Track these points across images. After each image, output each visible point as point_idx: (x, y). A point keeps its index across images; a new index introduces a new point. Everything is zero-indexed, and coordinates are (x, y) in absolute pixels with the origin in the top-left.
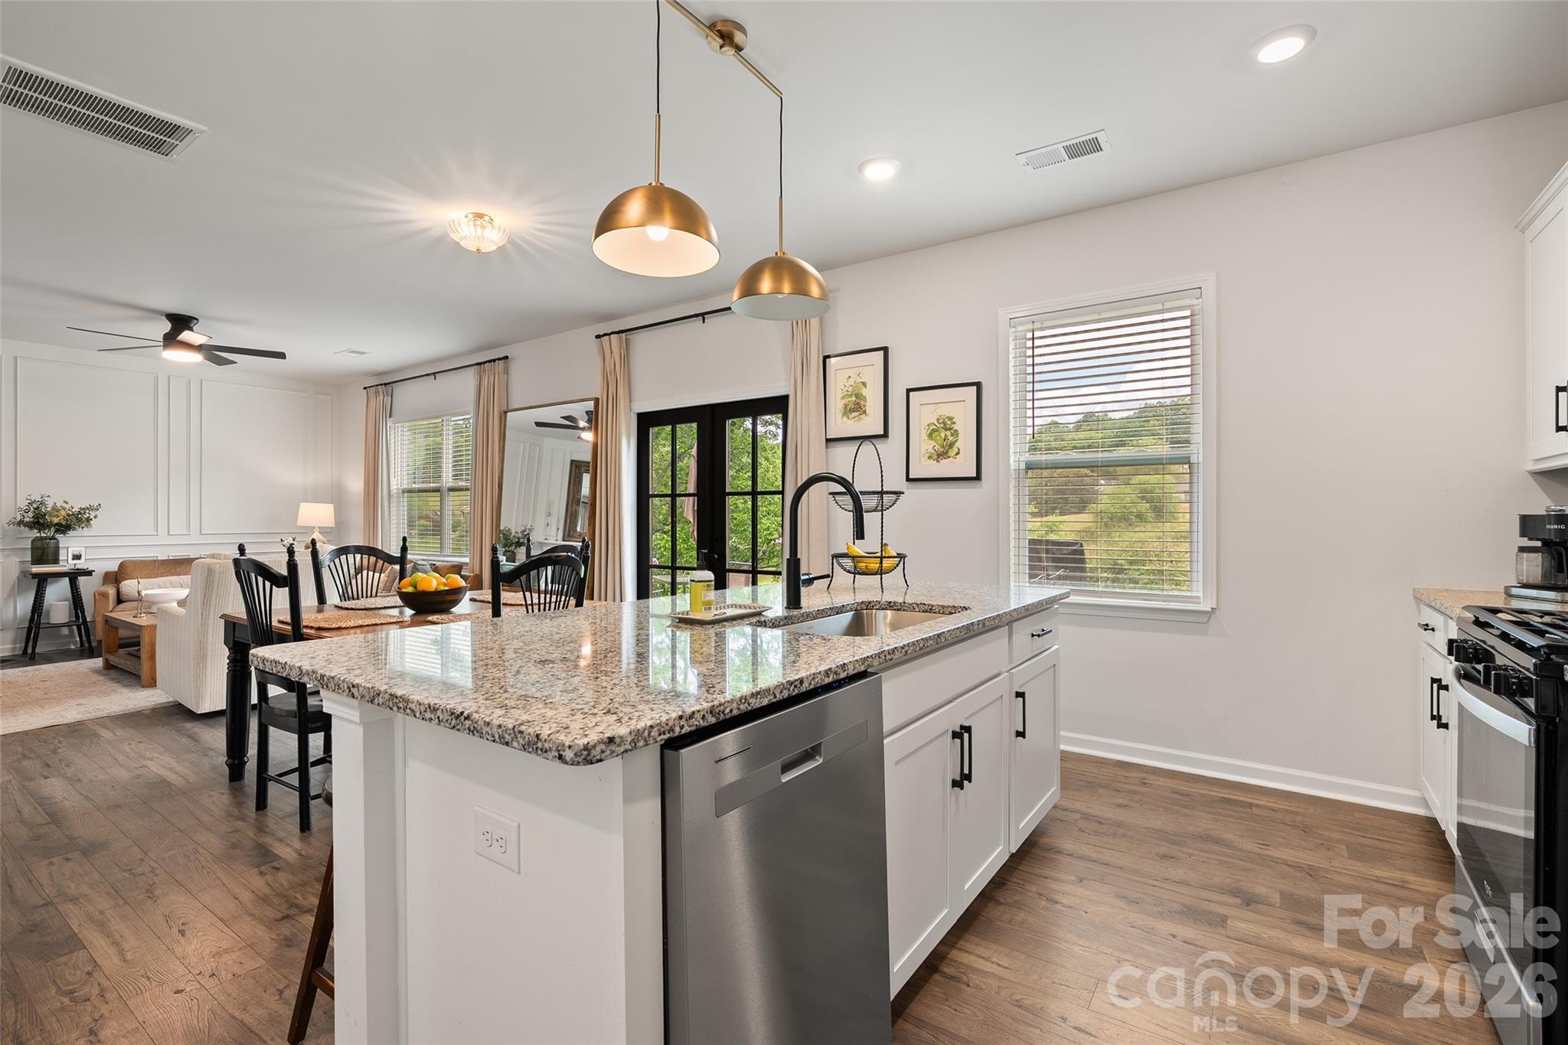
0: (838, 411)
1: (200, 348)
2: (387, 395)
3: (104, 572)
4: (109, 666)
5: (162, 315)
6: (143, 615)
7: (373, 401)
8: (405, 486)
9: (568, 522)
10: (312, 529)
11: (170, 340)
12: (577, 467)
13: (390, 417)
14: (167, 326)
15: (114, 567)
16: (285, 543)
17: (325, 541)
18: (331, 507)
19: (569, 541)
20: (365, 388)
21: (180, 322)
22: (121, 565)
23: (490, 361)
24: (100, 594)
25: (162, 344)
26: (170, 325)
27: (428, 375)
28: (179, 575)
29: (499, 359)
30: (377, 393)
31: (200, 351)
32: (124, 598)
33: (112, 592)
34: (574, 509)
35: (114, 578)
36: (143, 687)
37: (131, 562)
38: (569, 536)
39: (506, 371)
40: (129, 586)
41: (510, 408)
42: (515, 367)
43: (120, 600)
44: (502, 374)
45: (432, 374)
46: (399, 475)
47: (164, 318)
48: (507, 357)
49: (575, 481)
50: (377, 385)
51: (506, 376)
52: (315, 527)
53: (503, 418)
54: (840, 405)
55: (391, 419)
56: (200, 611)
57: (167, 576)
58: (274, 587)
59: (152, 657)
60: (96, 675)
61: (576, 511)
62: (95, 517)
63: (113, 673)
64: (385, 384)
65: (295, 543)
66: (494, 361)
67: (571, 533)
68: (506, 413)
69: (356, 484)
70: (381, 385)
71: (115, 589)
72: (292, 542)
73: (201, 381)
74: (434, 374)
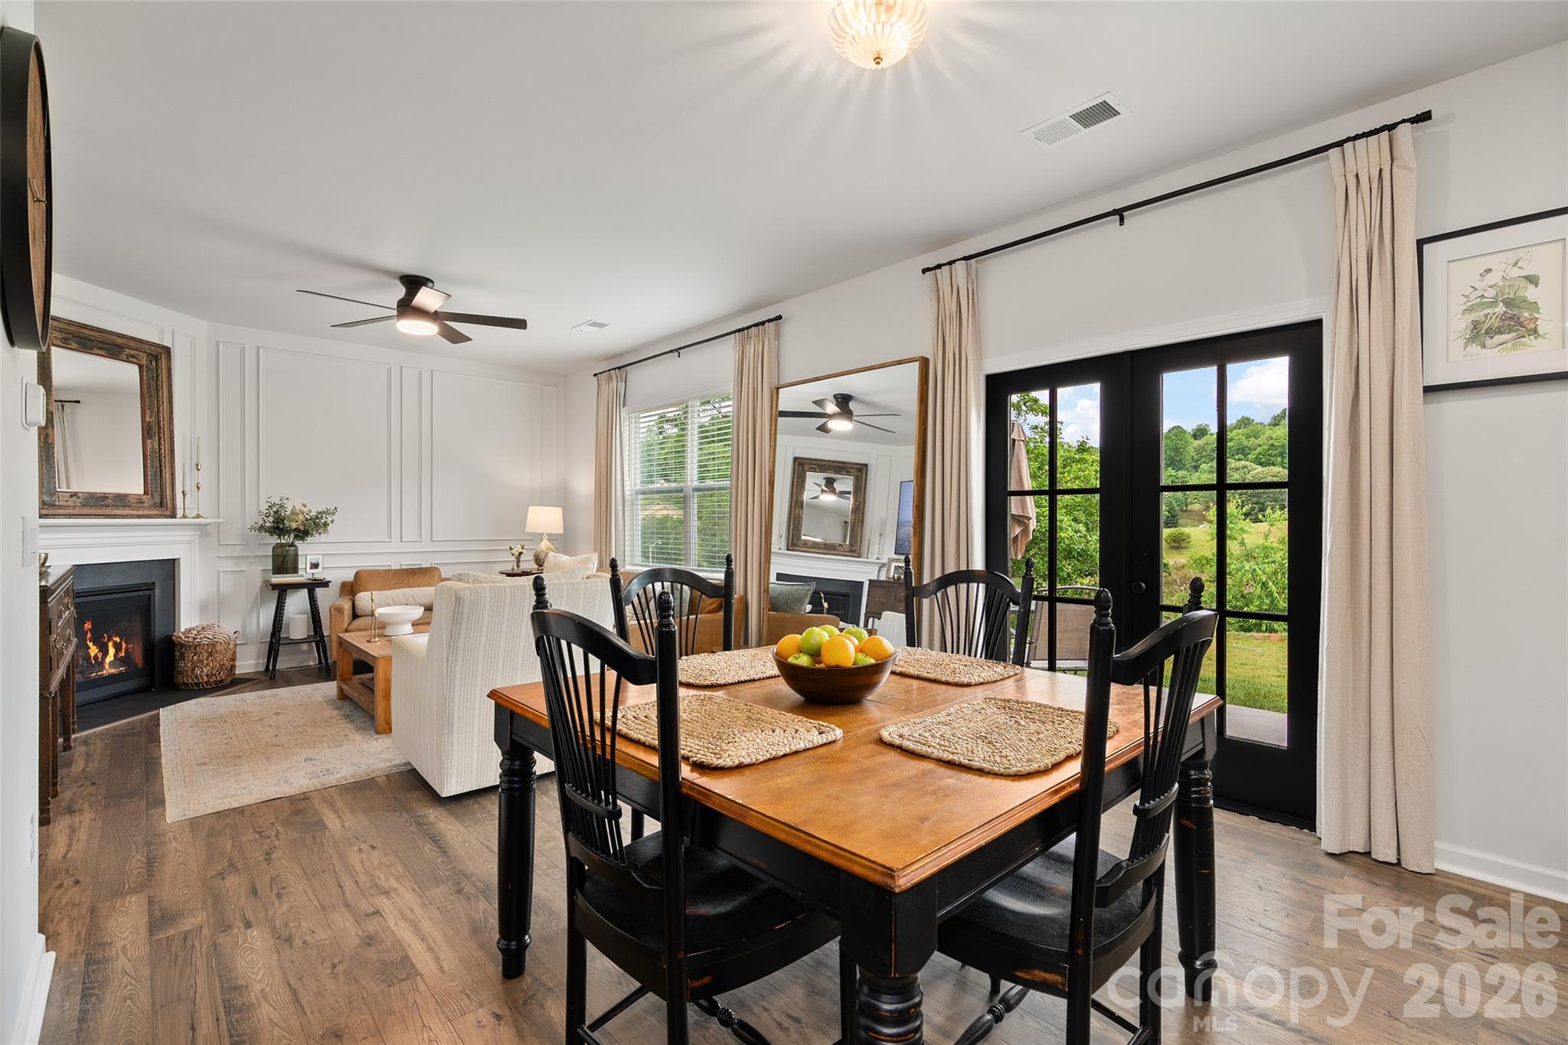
0: (1453, 336)
1: (435, 316)
2: (621, 381)
3: (341, 582)
4: (343, 696)
5: (396, 278)
6: (377, 639)
7: (604, 389)
8: (639, 487)
9: (791, 528)
10: (540, 537)
11: (406, 307)
12: (800, 464)
13: (624, 406)
14: (401, 291)
15: (349, 576)
16: (514, 551)
17: (553, 548)
18: (560, 510)
19: (793, 550)
20: (595, 375)
21: (413, 283)
22: (357, 575)
23: (756, 325)
24: (335, 609)
25: (395, 313)
26: (405, 290)
27: (671, 351)
28: (412, 587)
29: (770, 321)
30: (610, 378)
31: (436, 320)
32: (359, 612)
33: (347, 606)
34: (797, 513)
35: (350, 589)
36: (377, 732)
37: (366, 572)
38: (793, 544)
39: (778, 336)
40: (363, 599)
41: (782, 383)
42: (788, 329)
43: (355, 616)
44: (772, 340)
45: (676, 350)
46: (631, 475)
47: (398, 283)
48: (780, 317)
49: (798, 482)
50: (609, 370)
51: (777, 342)
52: (543, 534)
53: (775, 395)
54: (1461, 324)
55: (624, 408)
56: (445, 657)
57: (400, 588)
58: (623, 679)
59: (387, 696)
60: (330, 707)
61: (799, 514)
62: (332, 522)
63: (348, 707)
64: (619, 368)
65: (524, 551)
66: (763, 323)
67: (795, 541)
68: (778, 389)
69: (584, 485)
70: (615, 369)
71: (350, 603)
72: (521, 550)
73: (432, 371)
74: (678, 350)
